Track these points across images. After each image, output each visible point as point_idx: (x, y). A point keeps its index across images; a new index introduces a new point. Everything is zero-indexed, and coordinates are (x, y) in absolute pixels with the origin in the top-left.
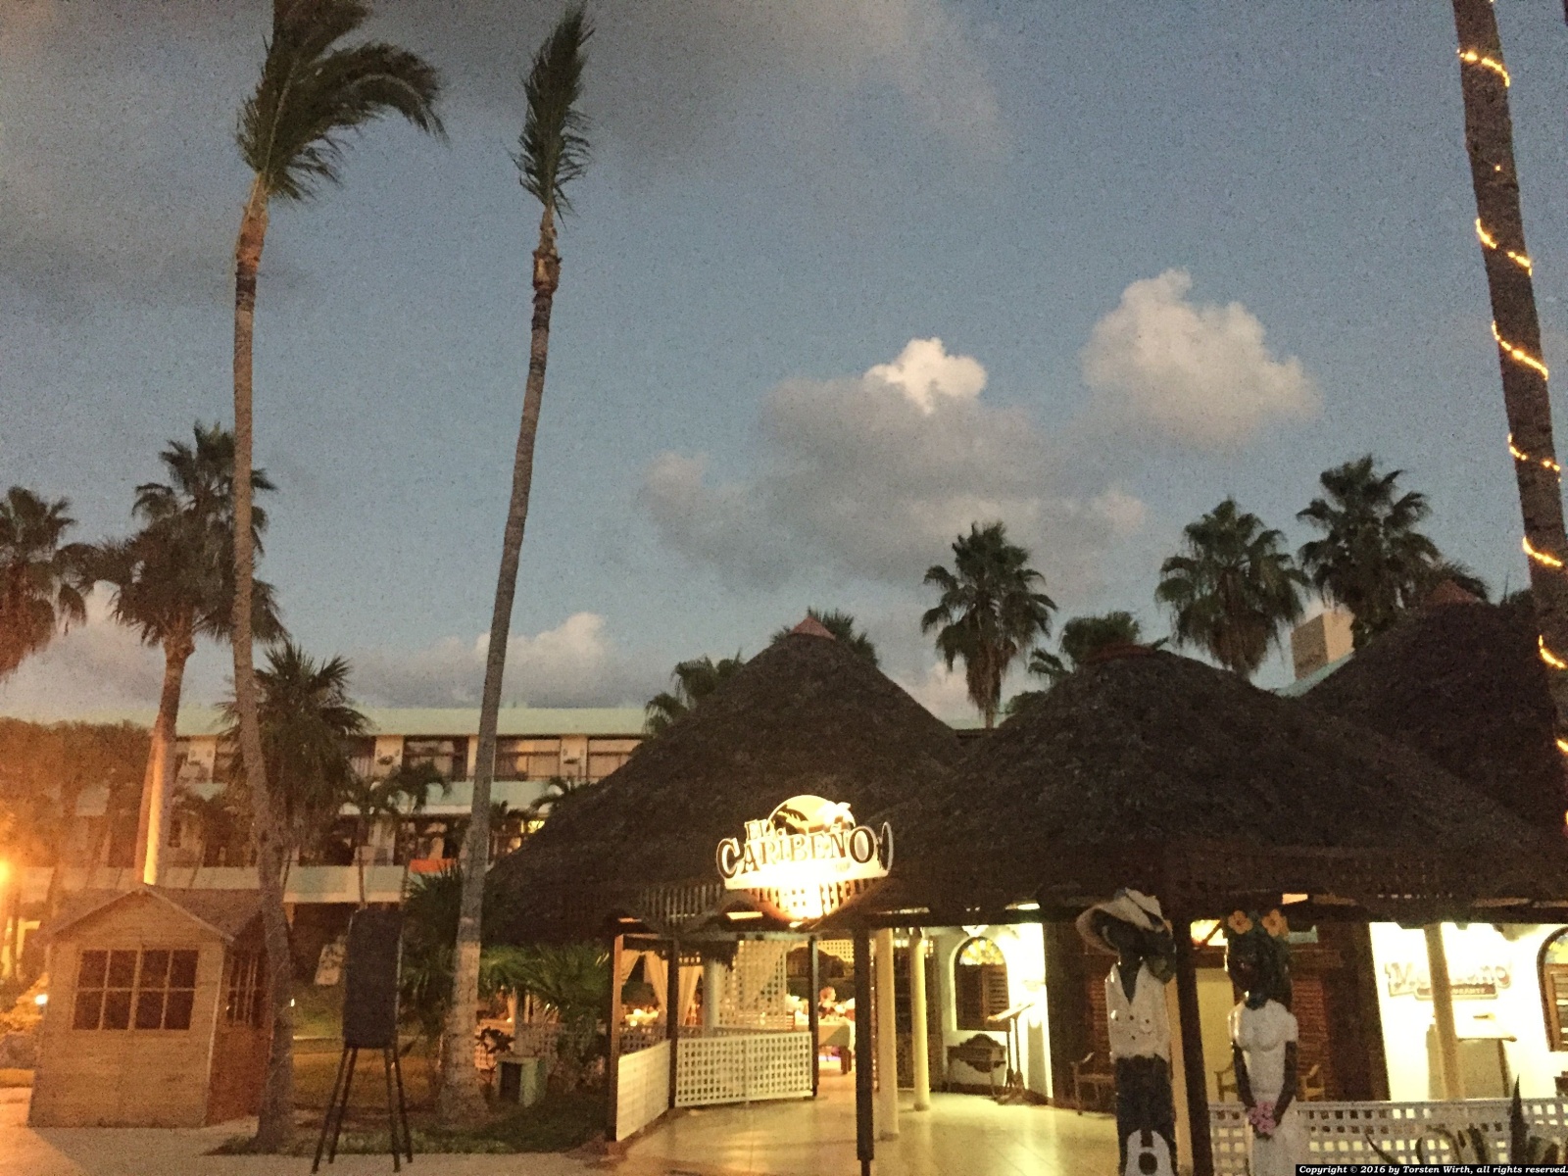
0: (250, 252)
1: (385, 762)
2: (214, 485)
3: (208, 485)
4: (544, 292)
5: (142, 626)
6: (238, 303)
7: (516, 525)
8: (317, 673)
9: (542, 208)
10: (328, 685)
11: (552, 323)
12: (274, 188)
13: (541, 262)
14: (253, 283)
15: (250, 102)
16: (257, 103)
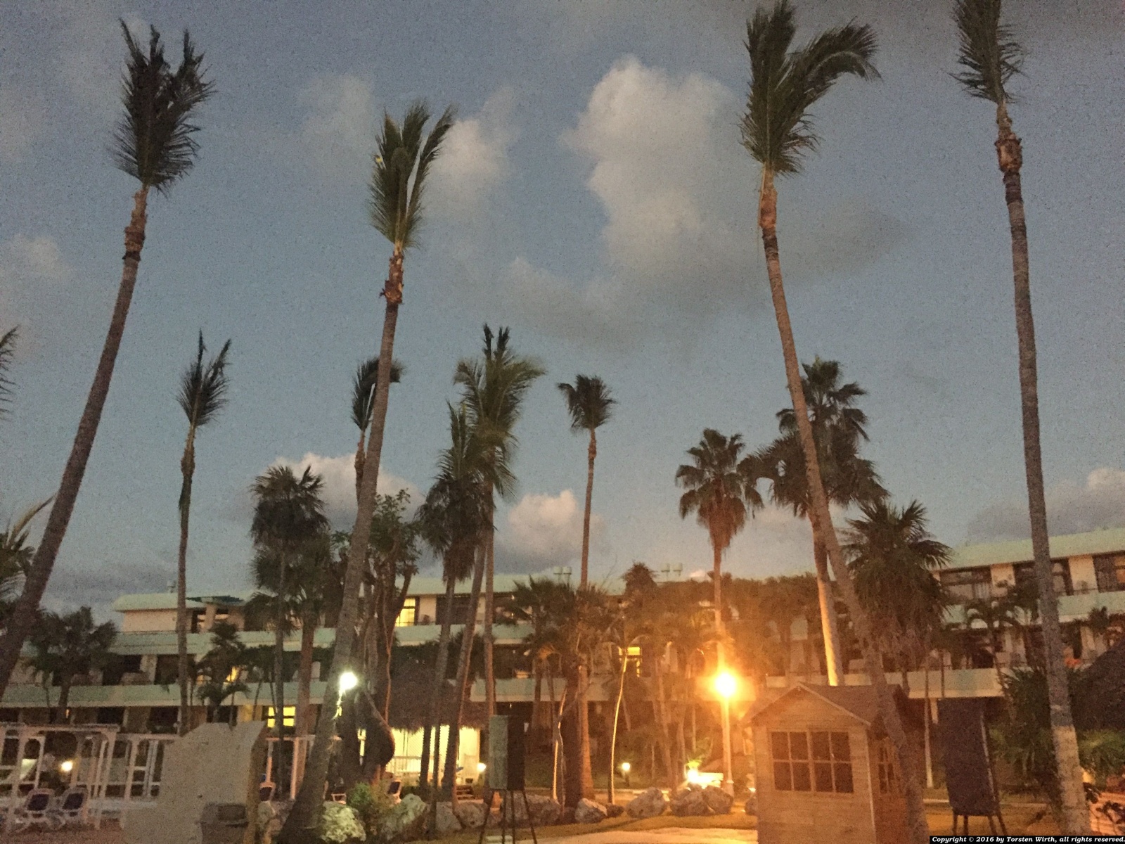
0: (769, 219)
1: (1000, 585)
2: (825, 400)
3: (821, 401)
4: (1011, 173)
5: (791, 505)
6: (767, 257)
7: (1029, 367)
8: (901, 517)
9: (995, 106)
10: (910, 525)
11: (1024, 195)
12: (777, 170)
13: (1003, 148)
14: (775, 239)
15: (747, 116)
16: (752, 115)
